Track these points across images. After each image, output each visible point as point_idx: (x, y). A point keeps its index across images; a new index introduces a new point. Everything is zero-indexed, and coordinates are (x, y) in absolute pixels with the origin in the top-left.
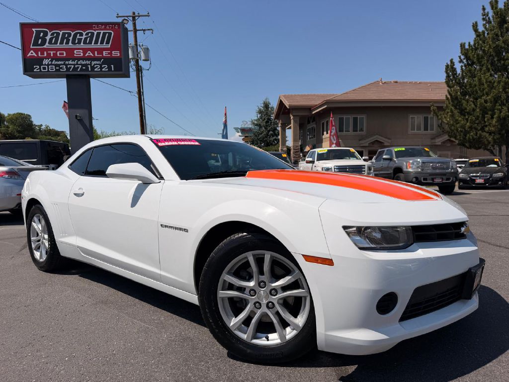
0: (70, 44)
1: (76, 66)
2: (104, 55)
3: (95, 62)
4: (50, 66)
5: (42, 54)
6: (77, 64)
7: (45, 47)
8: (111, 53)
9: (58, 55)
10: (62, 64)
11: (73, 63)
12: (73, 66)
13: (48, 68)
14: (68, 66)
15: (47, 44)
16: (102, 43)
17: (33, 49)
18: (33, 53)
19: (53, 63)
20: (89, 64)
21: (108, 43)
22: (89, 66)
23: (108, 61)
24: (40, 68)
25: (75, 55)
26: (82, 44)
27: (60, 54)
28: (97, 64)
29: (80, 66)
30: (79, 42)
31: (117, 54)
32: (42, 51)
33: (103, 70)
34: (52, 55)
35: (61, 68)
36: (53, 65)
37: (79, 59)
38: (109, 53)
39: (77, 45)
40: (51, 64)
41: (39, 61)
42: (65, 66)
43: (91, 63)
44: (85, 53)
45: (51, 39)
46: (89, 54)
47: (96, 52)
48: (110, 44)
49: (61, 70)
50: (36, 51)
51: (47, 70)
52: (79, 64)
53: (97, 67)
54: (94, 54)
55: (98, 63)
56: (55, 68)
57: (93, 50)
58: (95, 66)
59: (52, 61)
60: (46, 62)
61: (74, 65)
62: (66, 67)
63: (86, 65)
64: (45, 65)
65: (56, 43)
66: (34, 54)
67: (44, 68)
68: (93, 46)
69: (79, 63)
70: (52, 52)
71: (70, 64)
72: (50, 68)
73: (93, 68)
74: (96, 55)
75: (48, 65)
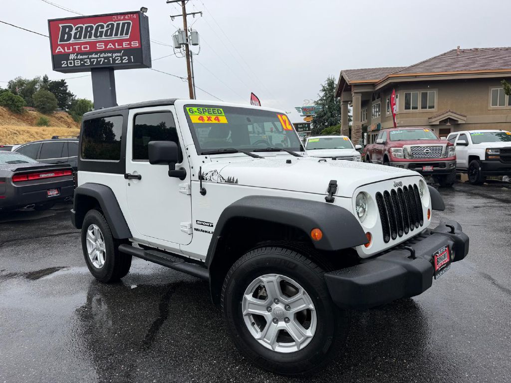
0: (93, 37)
1: (99, 60)
2: (124, 46)
3: (116, 55)
4: (76, 61)
5: (69, 49)
6: (100, 57)
7: (71, 42)
8: (130, 44)
9: (83, 49)
10: (86, 59)
11: (96, 56)
12: (96, 60)
13: (74, 63)
14: (92, 60)
15: (72, 39)
16: (122, 34)
17: (61, 45)
18: (61, 48)
19: (78, 57)
20: (110, 57)
21: (127, 34)
22: (111, 59)
23: (128, 52)
24: (67, 64)
25: (98, 48)
26: (103, 37)
27: (84, 48)
28: (118, 56)
29: (103, 59)
30: (101, 36)
31: (135, 44)
32: (69, 46)
33: (124, 62)
34: (77, 50)
35: (86, 62)
36: (79, 59)
37: (101, 52)
38: (128, 44)
39: (99, 38)
40: (77, 59)
41: (66, 57)
42: (88, 60)
43: (112, 55)
44: (106, 45)
45: (76, 34)
46: (110, 46)
47: (116, 44)
48: (129, 34)
49: (86, 64)
50: (63, 46)
51: (73, 65)
52: (102, 58)
53: (118, 59)
54: (114, 46)
55: (119, 54)
56: (80, 63)
57: (113, 42)
58: (116, 58)
59: (77, 56)
60: (72, 57)
61: (97, 58)
62: (90, 61)
63: (107, 58)
64: (71, 60)
65: (80, 37)
66: (62, 50)
67: (71, 63)
68: (114, 38)
69: (102, 56)
70: (77, 47)
71: (94, 58)
72: (76, 63)
73: (114, 60)
74: (117, 47)
75: (74, 60)
